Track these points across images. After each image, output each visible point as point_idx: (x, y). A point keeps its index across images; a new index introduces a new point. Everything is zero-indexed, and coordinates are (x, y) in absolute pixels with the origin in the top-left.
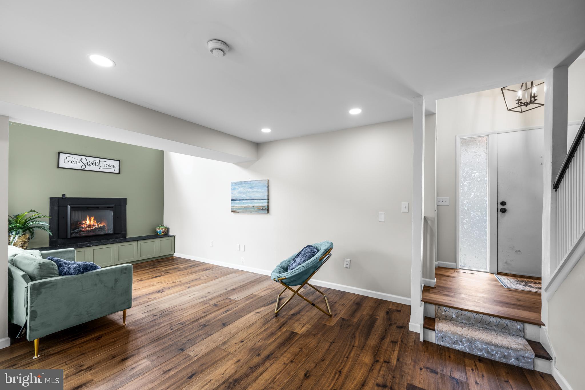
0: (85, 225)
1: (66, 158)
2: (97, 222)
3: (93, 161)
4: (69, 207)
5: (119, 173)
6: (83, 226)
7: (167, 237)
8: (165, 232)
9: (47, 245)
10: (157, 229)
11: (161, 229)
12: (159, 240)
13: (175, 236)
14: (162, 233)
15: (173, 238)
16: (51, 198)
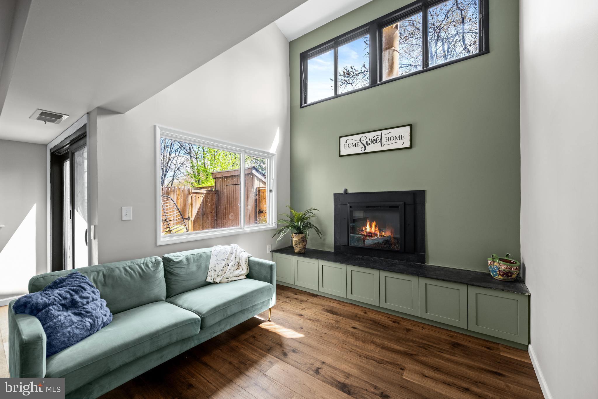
0: (365, 232)
1: (346, 142)
2: (380, 231)
3: (374, 137)
4: (348, 205)
5: (411, 147)
6: (363, 234)
7: (503, 290)
8: (507, 276)
9: (333, 250)
10: (489, 262)
11: (496, 264)
12: (473, 291)
13: (529, 297)
14: (500, 274)
15: (523, 300)
16: (335, 195)
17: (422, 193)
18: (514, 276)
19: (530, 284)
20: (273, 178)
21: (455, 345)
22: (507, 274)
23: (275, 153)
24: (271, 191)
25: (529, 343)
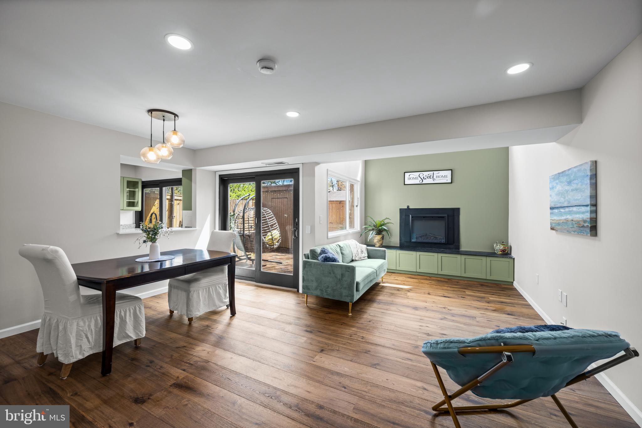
4: (410, 216)
5: (451, 183)
7: (503, 257)
8: (504, 252)
9: (399, 246)
10: (495, 246)
11: (498, 246)
12: (489, 259)
13: (514, 259)
14: (500, 251)
15: (511, 261)
16: (400, 209)
17: (458, 210)
18: (507, 251)
19: (513, 255)
20: (359, 197)
21: (482, 285)
22: (503, 251)
23: (359, 180)
24: (357, 206)
25: (514, 281)
